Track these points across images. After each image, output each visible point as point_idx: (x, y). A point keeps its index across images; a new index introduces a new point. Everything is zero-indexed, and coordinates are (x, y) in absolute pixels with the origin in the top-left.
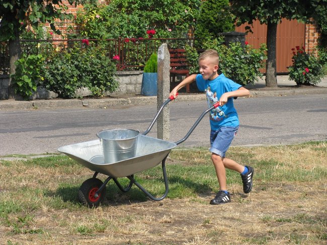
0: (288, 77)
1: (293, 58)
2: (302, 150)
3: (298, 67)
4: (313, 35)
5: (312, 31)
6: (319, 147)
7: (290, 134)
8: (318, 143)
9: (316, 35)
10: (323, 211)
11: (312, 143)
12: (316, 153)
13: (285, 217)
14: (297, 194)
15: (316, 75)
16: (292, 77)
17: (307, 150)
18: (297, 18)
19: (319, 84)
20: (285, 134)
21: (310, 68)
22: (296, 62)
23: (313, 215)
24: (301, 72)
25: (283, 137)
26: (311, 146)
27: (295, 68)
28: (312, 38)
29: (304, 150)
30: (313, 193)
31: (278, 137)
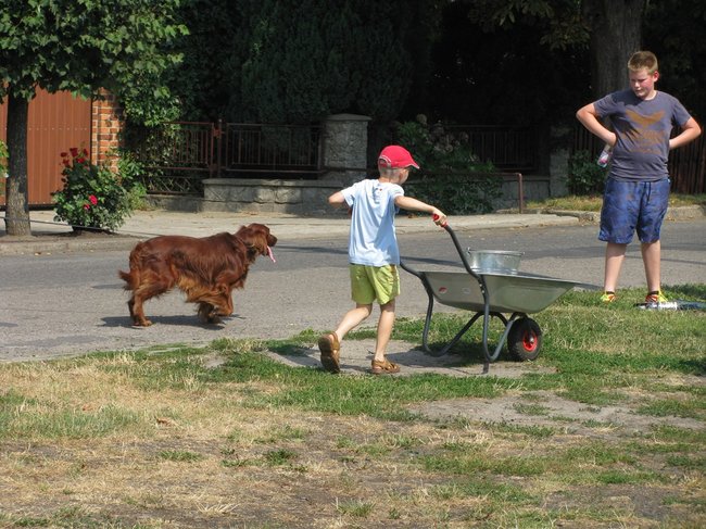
0: (54, 213)
1: (64, 173)
2: (77, 371)
3: (76, 192)
4: (109, 124)
5: (105, 116)
6: (114, 363)
7: (54, 336)
8: (112, 355)
9: (116, 125)
10: (117, 502)
11: (99, 355)
12: (107, 377)
13: (35, 516)
14: (63, 466)
15: (112, 210)
16: (62, 213)
17: (89, 371)
18: (72, 89)
19: (120, 229)
20: (44, 336)
21: (101, 194)
22: (70, 182)
23: (95, 510)
24: (80, 203)
25: (39, 343)
26: (96, 361)
27: (69, 195)
28: (106, 131)
29: (82, 371)
30: (97, 463)
31: (29, 343)
